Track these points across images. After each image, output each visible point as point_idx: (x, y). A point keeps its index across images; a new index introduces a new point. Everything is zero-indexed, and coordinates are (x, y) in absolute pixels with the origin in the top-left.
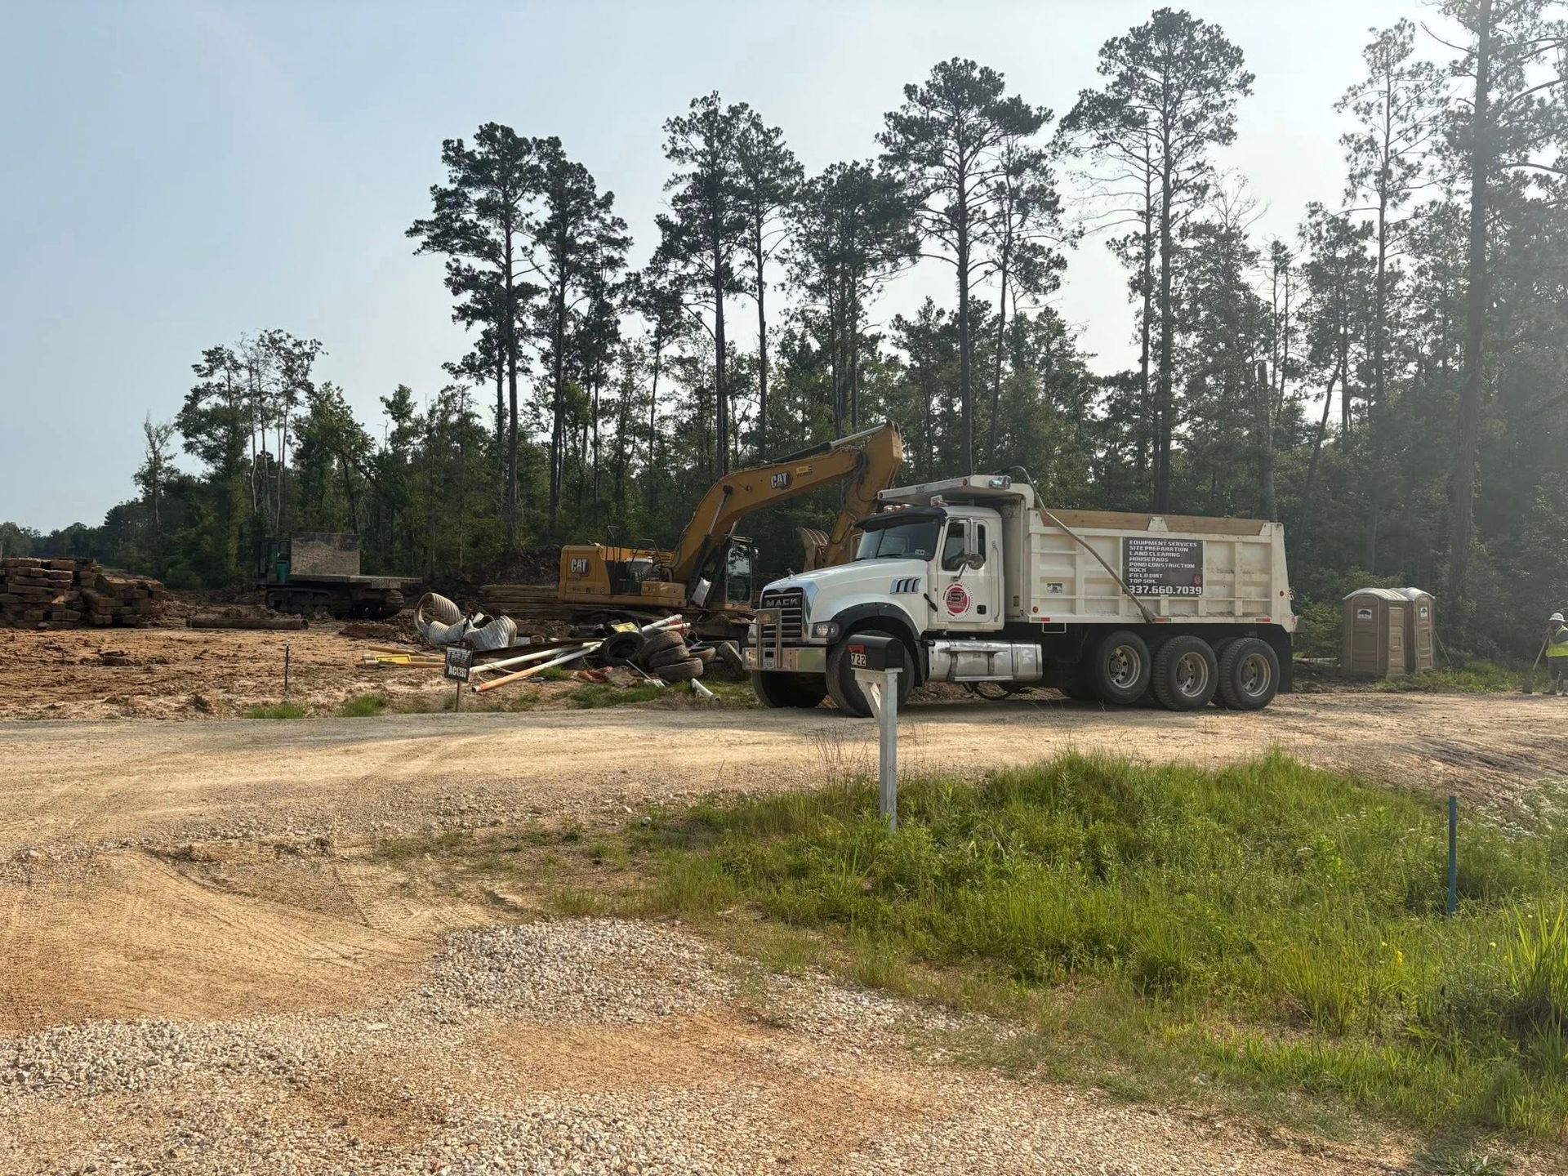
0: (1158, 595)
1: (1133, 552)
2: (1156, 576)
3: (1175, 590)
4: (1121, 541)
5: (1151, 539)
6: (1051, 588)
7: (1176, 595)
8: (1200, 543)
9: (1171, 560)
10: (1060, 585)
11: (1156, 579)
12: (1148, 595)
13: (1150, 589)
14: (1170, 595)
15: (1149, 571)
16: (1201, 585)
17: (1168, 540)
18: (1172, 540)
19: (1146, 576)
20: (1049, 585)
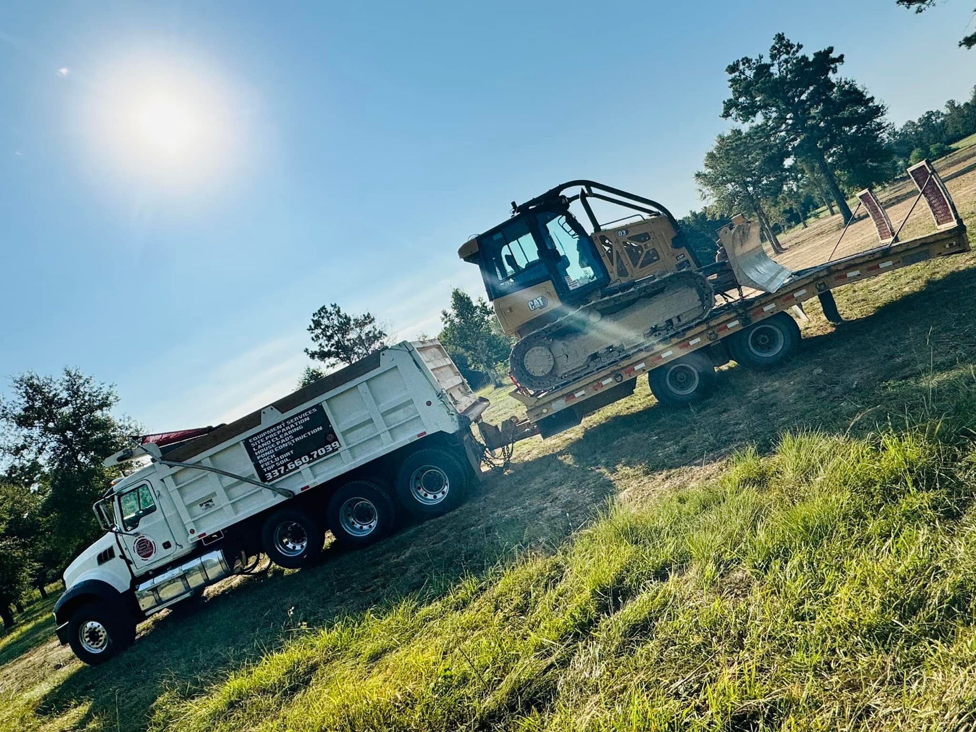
0: (297, 468)
1: (256, 447)
2: (288, 454)
3: (311, 456)
4: (242, 443)
5: (269, 429)
6: (204, 506)
7: (314, 460)
8: (319, 407)
9: (296, 435)
10: (211, 501)
11: (288, 457)
12: (286, 473)
13: (286, 467)
14: (309, 463)
15: (278, 454)
16: (336, 439)
17: (285, 421)
18: (289, 419)
19: (277, 459)
20: (201, 505)
